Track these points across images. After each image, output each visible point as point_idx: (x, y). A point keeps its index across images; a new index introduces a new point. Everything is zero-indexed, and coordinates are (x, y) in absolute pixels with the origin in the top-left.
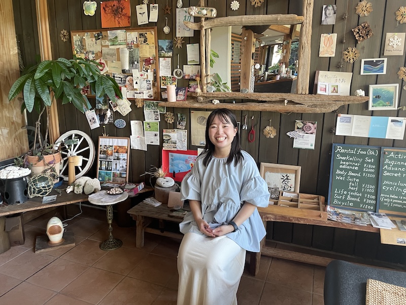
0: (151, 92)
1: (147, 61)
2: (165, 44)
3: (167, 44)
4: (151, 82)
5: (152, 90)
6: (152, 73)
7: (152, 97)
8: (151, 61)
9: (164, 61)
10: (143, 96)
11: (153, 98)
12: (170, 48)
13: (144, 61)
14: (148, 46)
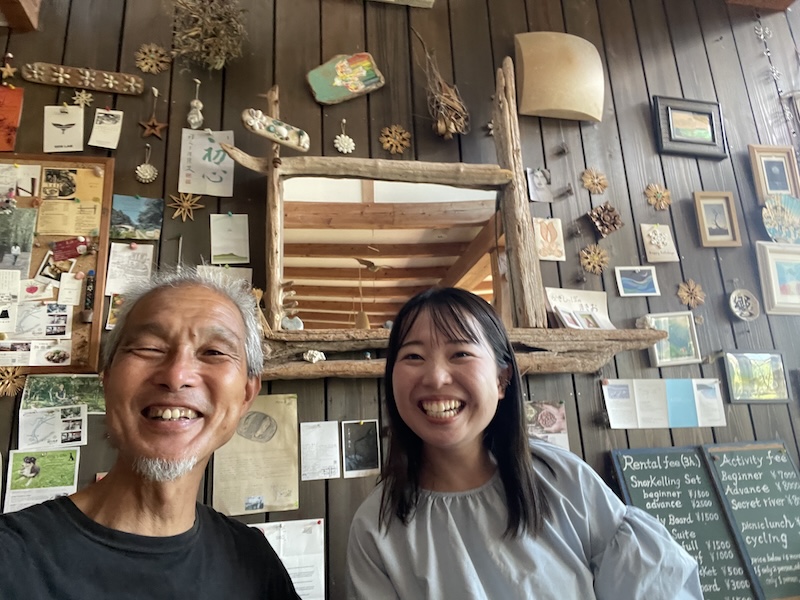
0: (65, 344)
1: (66, 248)
2: (135, 208)
3: (144, 209)
4: (70, 312)
5: (68, 335)
6: (79, 283)
7: (64, 358)
8: (81, 249)
9: (129, 253)
10: (25, 358)
11: (68, 362)
12: (154, 219)
13: (50, 246)
14: (73, 206)
